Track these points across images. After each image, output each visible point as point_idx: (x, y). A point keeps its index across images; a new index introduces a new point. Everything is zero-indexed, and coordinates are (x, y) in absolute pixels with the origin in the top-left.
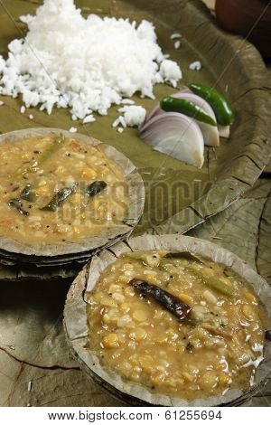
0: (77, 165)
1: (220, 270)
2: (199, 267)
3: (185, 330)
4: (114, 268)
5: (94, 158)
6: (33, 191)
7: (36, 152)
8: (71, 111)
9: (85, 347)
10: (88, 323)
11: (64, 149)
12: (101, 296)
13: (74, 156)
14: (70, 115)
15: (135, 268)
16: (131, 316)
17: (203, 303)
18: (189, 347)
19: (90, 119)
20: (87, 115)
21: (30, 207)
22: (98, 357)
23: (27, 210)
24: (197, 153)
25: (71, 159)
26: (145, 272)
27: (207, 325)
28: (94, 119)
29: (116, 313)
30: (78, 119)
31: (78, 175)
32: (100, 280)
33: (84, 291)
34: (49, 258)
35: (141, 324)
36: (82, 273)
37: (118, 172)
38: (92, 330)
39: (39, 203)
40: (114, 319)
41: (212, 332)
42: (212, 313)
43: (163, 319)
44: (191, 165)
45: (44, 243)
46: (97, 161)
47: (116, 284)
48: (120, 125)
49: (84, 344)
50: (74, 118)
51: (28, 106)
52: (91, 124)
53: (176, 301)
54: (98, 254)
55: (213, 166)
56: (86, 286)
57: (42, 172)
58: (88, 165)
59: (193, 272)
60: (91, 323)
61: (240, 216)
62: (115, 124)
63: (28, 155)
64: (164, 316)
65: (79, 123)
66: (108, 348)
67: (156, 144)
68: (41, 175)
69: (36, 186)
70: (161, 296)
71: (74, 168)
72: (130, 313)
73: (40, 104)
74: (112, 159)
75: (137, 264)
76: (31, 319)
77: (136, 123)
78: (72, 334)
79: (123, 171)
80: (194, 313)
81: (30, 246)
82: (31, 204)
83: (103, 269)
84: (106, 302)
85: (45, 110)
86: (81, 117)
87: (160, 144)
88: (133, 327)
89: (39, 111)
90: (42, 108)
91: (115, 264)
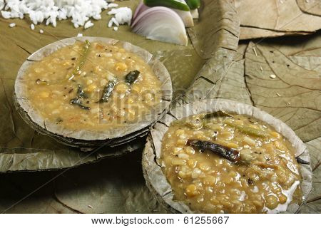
0: (109, 62)
1: (246, 119)
2: (231, 121)
3: (243, 169)
4: (170, 136)
5: (119, 54)
6: (85, 89)
7: (73, 59)
8: (72, 21)
9: (173, 200)
10: (168, 182)
11: (93, 52)
12: (169, 158)
13: (104, 56)
14: (72, 24)
15: (186, 132)
16: (200, 169)
17: (247, 146)
18: (250, 181)
19: (89, 24)
20: (86, 22)
21: (88, 102)
22: (187, 204)
23: (87, 105)
24: (181, 34)
25: (102, 58)
26: (195, 133)
27: (257, 162)
28: (92, 24)
29: (187, 169)
30: (80, 26)
31: (113, 70)
32: (163, 147)
33: (155, 158)
34: (120, 138)
35: (209, 173)
36: (148, 144)
37: (141, 61)
38: (174, 186)
39: (94, 98)
40: (188, 174)
41: (262, 166)
42: (256, 153)
43: (223, 166)
44: (179, 45)
45: (111, 128)
46: (122, 56)
47: (177, 146)
48: (114, 25)
49: (172, 197)
50: (76, 26)
51: (36, 23)
52: (91, 28)
53: (228, 149)
54: (153, 128)
55: (195, 42)
56: (155, 153)
57: (85, 73)
58: (117, 61)
59: (229, 125)
60: (171, 181)
61: (230, 77)
62: (110, 25)
63: (69, 63)
64: (223, 163)
65: (82, 29)
66: (192, 196)
67: (147, 34)
68: (85, 76)
69: (85, 85)
70: (216, 148)
71: (107, 65)
72: (198, 166)
73: (45, 20)
74: (132, 52)
75: (186, 128)
76: (111, 189)
77: (125, 21)
78: (161, 193)
79: (144, 59)
80: (243, 155)
81: (102, 132)
82: (88, 100)
83: (161, 138)
84: (176, 162)
85: (51, 24)
86: (82, 24)
87: (150, 34)
88: (204, 176)
89: (46, 25)
90: (47, 23)
91: (168, 132)
